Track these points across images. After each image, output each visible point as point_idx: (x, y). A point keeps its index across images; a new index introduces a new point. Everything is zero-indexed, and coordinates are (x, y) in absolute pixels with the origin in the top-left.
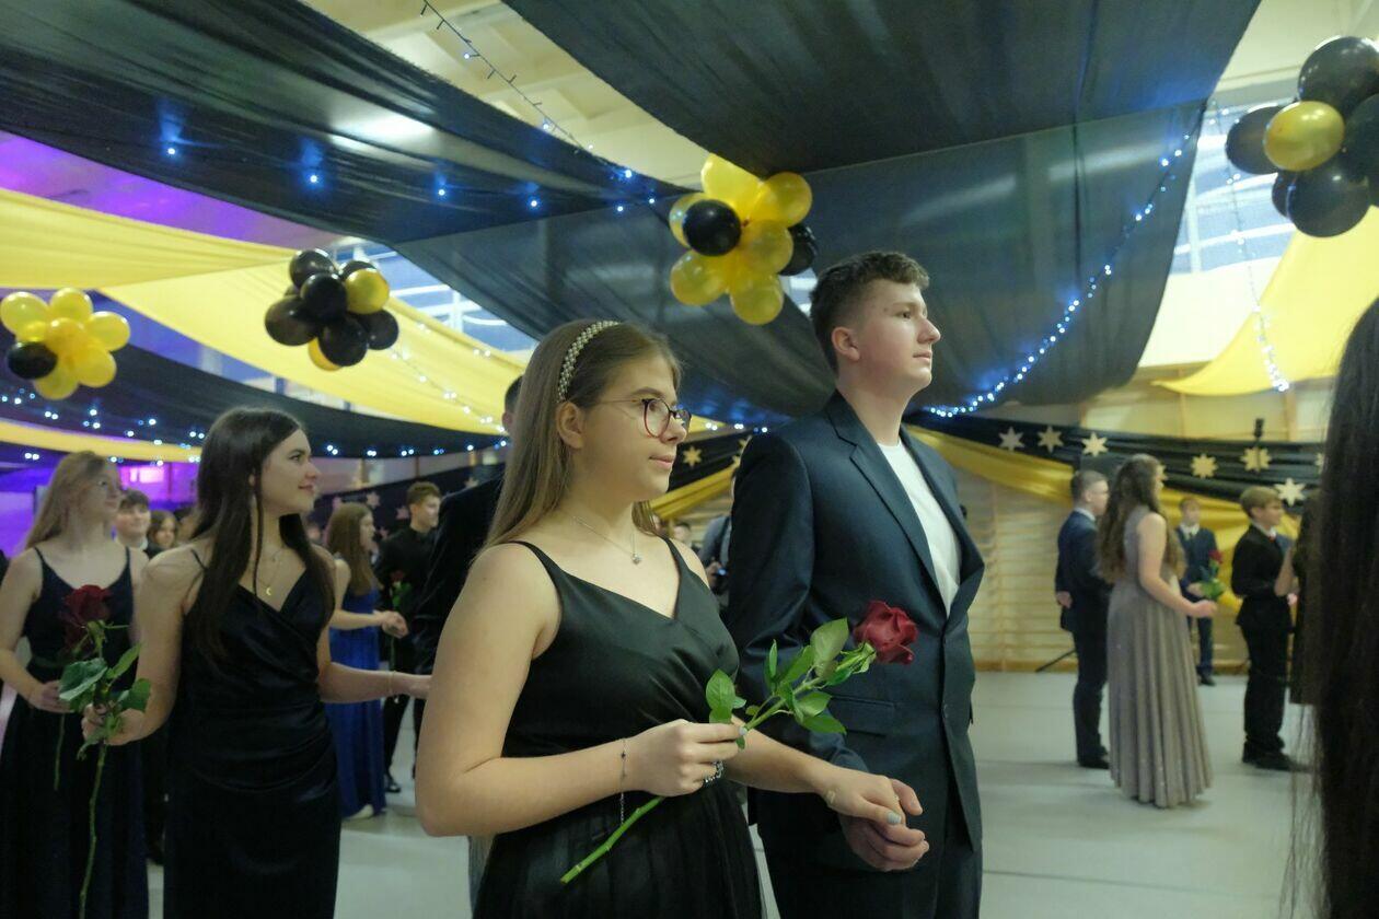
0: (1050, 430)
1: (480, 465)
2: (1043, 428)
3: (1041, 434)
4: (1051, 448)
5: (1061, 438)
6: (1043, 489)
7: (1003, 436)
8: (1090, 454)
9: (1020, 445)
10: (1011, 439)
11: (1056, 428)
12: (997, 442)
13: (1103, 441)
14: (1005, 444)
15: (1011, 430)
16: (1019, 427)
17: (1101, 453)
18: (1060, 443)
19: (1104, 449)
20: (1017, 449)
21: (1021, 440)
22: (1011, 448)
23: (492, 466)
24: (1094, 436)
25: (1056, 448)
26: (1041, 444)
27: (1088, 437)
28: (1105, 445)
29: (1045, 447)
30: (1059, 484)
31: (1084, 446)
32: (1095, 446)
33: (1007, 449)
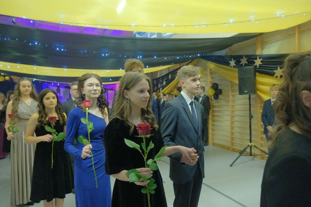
0: (243, 57)
2: (241, 57)
3: (241, 59)
4: (243, 65)
5: (247, 61)
7: (230, 62)
8: (256, 66)
9: (235, 65)
11: (246, 56)
12: (228, 64)
13: (261, 59)
14: (230, 65)
15: (233, 59)
16: (235, 57)
17: (260, 65)
18: (247, 63)
19: (261, 63)
20: (234, 67)
21: (235, 63)
22: (232, 66)
24: (258, 58)
26: (241, 63)
27: (256, 59)
28: (261, 62)
31: (255, 63)
32: (258, 62)
33: (231, 67)
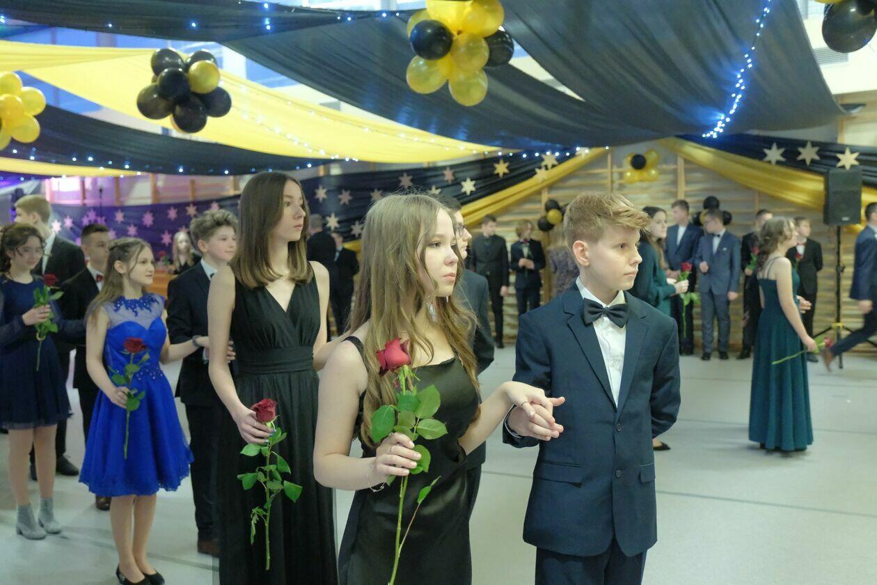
0: (809, 145)
2: (803, 144)
3: (801, 150)
4: (808, 162)
5: (818, 153)
6: (799, 198)
7: (767, 151)
8: (843, 167)
9: (782, 159)
10: (774, 154)
11: (814, 144)
12: (761, 156)
13: (856, 155)
14: (767, 159)
15: (774, 146)
16: (781, 143)
17: (852, 166)
18: (817, 158)
19: (856, 163)
20: (778, 163)
21: (783, 155)
22: (774, 162)
24: (848, 152)
25: (813, 161)
26: (800, 158)
27: (843, 152)
28: (857, 159)
29: (804, 161)
30: (814, 194)
31: (839, 160)
32: (848, 160)
33: (770, 162)
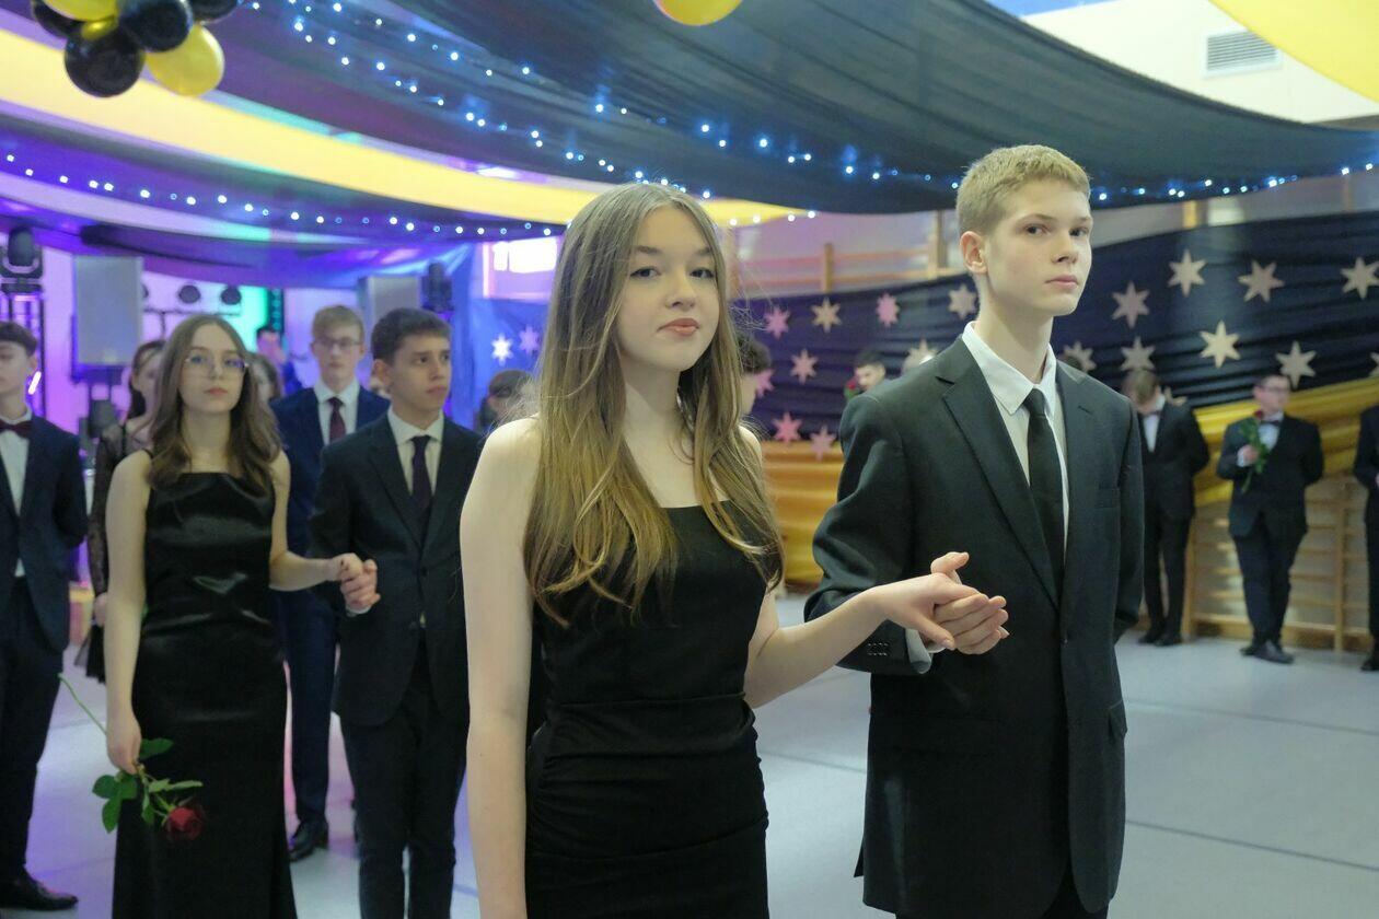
1: (1204, 227)
23: (1235, 227)
